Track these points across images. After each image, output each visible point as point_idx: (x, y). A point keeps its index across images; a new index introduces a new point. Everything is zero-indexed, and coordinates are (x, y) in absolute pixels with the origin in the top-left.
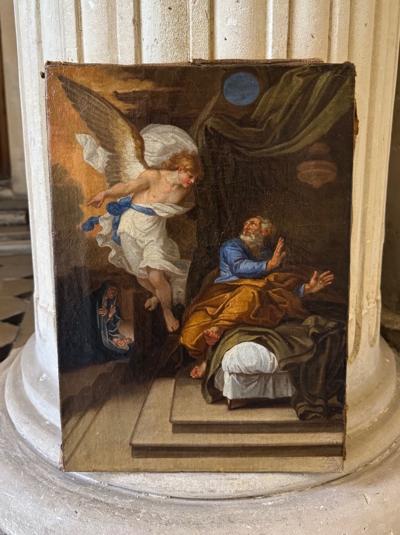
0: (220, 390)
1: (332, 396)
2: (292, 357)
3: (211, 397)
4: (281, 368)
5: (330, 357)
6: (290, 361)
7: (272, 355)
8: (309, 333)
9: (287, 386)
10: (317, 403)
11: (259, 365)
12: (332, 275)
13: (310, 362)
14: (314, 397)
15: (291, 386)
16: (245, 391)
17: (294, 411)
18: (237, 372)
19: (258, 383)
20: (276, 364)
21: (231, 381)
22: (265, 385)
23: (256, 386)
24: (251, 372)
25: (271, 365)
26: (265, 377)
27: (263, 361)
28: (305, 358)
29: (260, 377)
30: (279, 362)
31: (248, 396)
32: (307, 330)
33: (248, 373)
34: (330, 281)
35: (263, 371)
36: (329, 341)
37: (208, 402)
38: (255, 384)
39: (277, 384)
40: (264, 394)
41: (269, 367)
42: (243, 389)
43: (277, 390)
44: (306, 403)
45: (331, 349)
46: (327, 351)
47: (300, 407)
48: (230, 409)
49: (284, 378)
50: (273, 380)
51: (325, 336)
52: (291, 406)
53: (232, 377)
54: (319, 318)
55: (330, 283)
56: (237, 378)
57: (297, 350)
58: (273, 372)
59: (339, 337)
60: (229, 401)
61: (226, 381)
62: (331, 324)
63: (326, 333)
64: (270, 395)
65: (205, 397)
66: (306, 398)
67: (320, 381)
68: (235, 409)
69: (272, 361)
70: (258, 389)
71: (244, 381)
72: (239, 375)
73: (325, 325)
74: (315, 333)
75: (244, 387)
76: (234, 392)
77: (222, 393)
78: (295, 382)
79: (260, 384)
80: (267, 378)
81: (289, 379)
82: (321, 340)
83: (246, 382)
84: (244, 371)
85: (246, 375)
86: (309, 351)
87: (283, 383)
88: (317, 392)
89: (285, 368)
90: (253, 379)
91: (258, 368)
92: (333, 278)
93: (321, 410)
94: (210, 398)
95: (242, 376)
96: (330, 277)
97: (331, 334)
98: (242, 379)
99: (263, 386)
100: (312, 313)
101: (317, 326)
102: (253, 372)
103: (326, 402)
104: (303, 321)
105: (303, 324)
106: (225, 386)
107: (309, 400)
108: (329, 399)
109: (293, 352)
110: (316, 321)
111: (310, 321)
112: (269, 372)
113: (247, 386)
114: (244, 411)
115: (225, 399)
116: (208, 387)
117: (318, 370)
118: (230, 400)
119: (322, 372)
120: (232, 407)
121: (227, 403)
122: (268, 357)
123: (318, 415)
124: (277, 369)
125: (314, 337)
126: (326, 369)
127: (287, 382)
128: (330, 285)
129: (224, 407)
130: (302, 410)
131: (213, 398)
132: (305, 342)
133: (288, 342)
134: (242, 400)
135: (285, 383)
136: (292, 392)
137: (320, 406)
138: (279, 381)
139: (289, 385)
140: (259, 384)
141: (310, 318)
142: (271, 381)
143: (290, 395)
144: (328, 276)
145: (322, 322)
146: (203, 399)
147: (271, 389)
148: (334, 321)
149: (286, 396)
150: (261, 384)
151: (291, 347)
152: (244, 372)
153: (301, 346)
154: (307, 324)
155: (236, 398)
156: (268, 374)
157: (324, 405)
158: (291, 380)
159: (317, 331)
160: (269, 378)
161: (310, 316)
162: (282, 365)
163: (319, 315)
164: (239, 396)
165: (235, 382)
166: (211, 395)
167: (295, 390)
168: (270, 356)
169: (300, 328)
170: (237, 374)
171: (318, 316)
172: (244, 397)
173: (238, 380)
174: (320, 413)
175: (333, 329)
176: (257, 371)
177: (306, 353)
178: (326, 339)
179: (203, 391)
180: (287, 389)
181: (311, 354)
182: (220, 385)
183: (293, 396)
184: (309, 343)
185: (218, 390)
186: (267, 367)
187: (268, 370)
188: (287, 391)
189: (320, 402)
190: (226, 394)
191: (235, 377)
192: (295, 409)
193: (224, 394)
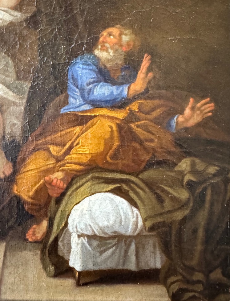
0: (66, 258)
1: (215, 268)
2: (161, 214)
3: (53, 267)
4: (147, 229)
5: (211, 213)
6: (159, 219)
7: (136, 210)
8: (182, 181)
9: (154, 253)
10: (195, 278)
11: (117, 225)
12: (212, 104)
13: (184, 220)
14: (191, 270)
15: (160, 253)
16: (99, 260)
17: (165, 289)
18: (89, 233)
19: (116, 248)
20: (140, 223)
21: (80, 246)
22: (126, 252)
23: (113, 253)
24: (107, 234)
25: (134, 224)
26: (125, 241)
27: (123, 220)
28: (179, 216)
29: (118, 241)
30: (145, 220)
31: (103, 267)
32: (180, 178)
33: (103, 235)
34: (209, 112)
35: (123, 232)
36: (209, 192)
37: (49, 275)
38: (111, 250)
39: (141, 250)
40: (124, 264)
41: (130, 227)
42: (96, 258)
43: (142, 258)
44: (180, 277)
45: (212, 205)
46: (207, 206)
47: (172, 283)
48: (79, 284)
49: (151, 242)
50: (136, 245)
51: (204, 185)
52: (159, 282)
53: (82, 241)
54: (197, 160)
55: (210, 114)
56: (88, 242)
57: (168, 204)
58: (136, 234)
59: (223, 187)
60: (77, 274)
61: (73, 246)
62: (212, 170)
63: (205, 181)
64: (132, 266)
65: (45, 268)
66: (181, 271)
67: (199, 247)
68: (86, 284)
69: (135, 219)
70: (116, 257)
71: (98, 246)
72: (92, 238)
73: (204, 170)
74: (191, 181)
75: (98, 254)
76: (84, 262)
77: (67, 262)
78: (166, 248)
79: (118, 249)
80: (128, 242)
81: (157, 244)
82: (199, 190)
83: (101, 248)
84: (99, 232)
85: (101, 237)
86: (183, 205)
87: (149, 249)
88: (194, 263)
89: (152, 229)
90: (109, 243)
91: (117, 228)
92: (213, 108)
93: (200, 287)
94: (52, 269)
95: (95, 239)
96: (209, 107)
97: (212, 183)
98: (95, 243)
99: (123, 254)
100: (188, 154)
101: (193, 171)
102: (110, 234)
103: (207, 276)
104: (176, 165)
105: (176, 169)
106: (71, 253)
107: (184, 273)
108: (211, 272)
109: (163, 207)
110: (193, 165)
111: (185, 165)
112: (131, 234)
113: (102, 253)
114: (97, 288)
115: (72, 270)
116: (49, 254)
117: (195, 231)
118: (79, 273)
119: (201, 233)
120: (81, 282)
121: (74, 277)
122: (130, 213)
123: (197, 295)
124: (142, 230)
125: (191, 186)
126: (207, 231)
127: (155, 247)
128: (210, 117)
129: (70, 282)
130: (175, 287)
131: (56, 268)
132: (179, 194)
133: (156, 193)
134: (95, 271)
135: (152, 249)
136: (162, 262)
137: (199, 282)
138: (144, 248)
139: (158, 252)
140: (118, 251)
141: (184, 160)
142: (133, 247)
143: (159, 265)
144: (207, 106)
145: (200, 166)
146: (42, 271)
147: (133, 258)
148: (215, 165)
149: (154, 268)
150: (120, 251)
151: (160, 200)
152: (97, 234)
153: (174, 199)
154: (179, 169)
155: (87, 269)
156: (129, 237)
157: (204, 281)
158: (159, 245)
159: (193, 179)
160: (131, 242)
161: (185, 157)
162: (149, 224)
163: (196, 156)
164: (91, 267)
165: (86, 247)
166: (53, 264)
167: (165, 258)
168: (133, 212)
169: (173, 174)
170: (88, 237)
171: (195, 159)
172: (97, 268)
173: (89, 244)
174: (199, 292)
175: (215, 175)
176: (115, 232)
177: (180, 209)
178: (205, 189)
179: (43, 260)
180: (155, 258)
181: (187, 209)
182: (65, 251)
183: (163, 267)
184: (184, 195)
185: (62, 258)
186: (128, 227)
187: (129, 231)
188: (155, 261)
189: (199, 276)
190: (74, 264)
191: (85, 241)
192: (166, 286)
193: (71, 264)
